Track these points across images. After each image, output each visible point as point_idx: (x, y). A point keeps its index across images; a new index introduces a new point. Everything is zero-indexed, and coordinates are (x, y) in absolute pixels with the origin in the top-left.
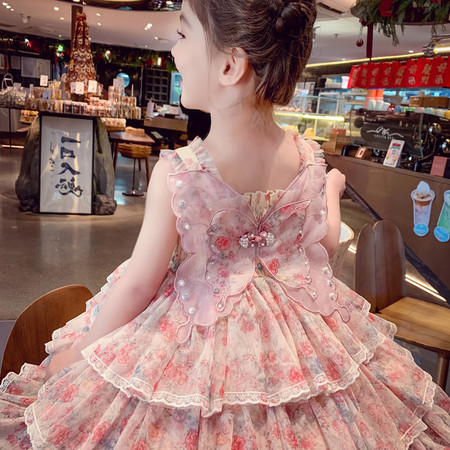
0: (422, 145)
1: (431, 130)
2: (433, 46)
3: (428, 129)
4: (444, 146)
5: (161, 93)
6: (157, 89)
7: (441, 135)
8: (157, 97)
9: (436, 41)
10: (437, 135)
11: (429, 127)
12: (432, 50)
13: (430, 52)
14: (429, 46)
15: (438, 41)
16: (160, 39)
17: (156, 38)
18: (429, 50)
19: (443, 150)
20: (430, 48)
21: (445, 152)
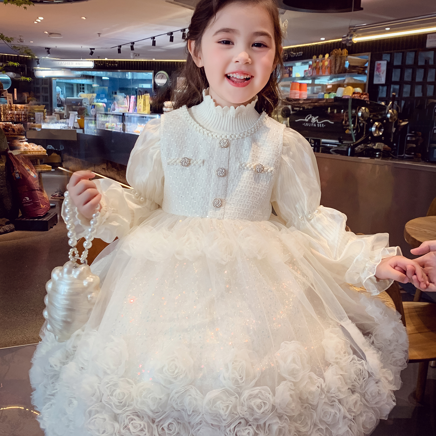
0: (353, 130)
1: (360, 114)
2: (352, 36)
3: (357, 113)
4: (373, 129)
7: (369, 119)
9: (353, 31)
10: (366, 119)
11: (358, 111)
12: (351, 40)
13: (350, 41)
14: (348, 36)
15: (355, 31)
16: (51, 34)
17: (47, 33)
18: (348, 40)
19: (373, 133)
20: (349, 38)
21: (375, 135)
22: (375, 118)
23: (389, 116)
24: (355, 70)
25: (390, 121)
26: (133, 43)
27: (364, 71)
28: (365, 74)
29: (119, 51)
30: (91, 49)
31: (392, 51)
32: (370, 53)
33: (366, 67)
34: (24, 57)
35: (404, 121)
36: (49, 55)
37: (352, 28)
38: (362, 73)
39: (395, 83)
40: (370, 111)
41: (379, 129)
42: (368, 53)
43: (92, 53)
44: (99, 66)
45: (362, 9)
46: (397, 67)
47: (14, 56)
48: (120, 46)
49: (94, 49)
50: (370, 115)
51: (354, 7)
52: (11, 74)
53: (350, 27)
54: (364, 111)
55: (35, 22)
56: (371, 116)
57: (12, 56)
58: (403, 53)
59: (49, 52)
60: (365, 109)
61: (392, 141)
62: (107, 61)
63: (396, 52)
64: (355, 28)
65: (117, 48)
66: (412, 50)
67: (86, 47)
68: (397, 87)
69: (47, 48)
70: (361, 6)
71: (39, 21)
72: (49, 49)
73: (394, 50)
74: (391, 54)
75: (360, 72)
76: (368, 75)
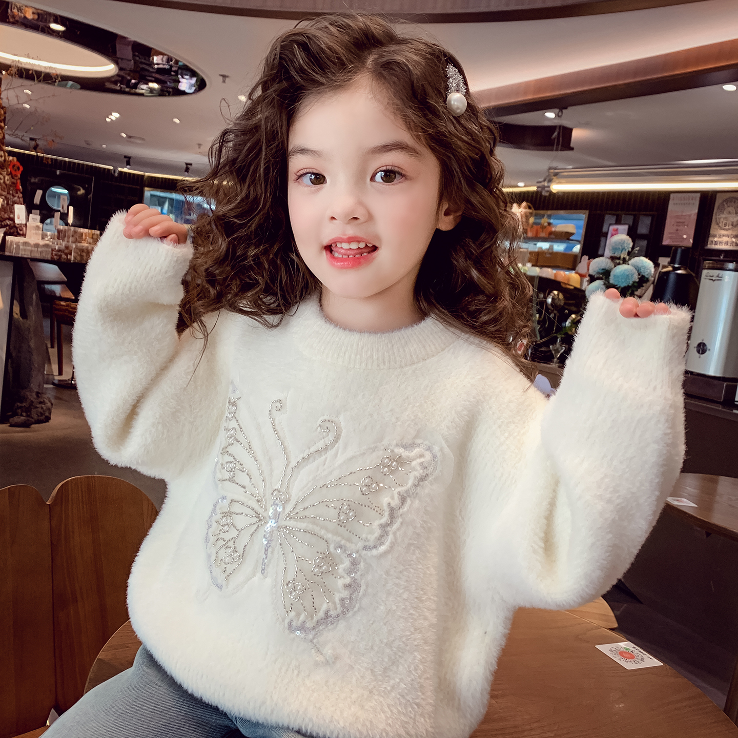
0: (539, 322)
1: (549, 300)
2: (550, 181)
3: (545, 298)
4: (568, 323)
7: (563, 308)
9: (553, 175)
10: (559, 308)
11: (547, 297)
12: (548, 187)
13: (546, 189)
14: (545, 180)
15: (556, 175)
16: (129, 137)
17: (124, 135)
18: (544, 187)
20: (546, 184)
30: (187, 164)
31: (619, 212)
32: (587, 212)
34: (92, 165)
36: (128, 166)
37: (552, 171)
40: (566, 298)
41: (576, 324)
42: (584, 211)
43: (187, 170)
45: (572, 149)
47: (79, 164)
49: (191, 164)
50: (565, 304)
53: (550, 169)
54: (557, 297)
55: (108, 120)
57: (75, 163)
58: (635, 216)
59: (128, 163)
60: (558, 294)
63: (625, 214)
64: (556, 171)
66: (648, 213)
67: (179, 160)
69: (125, 157)
70: (572, 145)
71: (114, 119)
72: (129, 157)
73: (621, 211)
76: (583, 242)
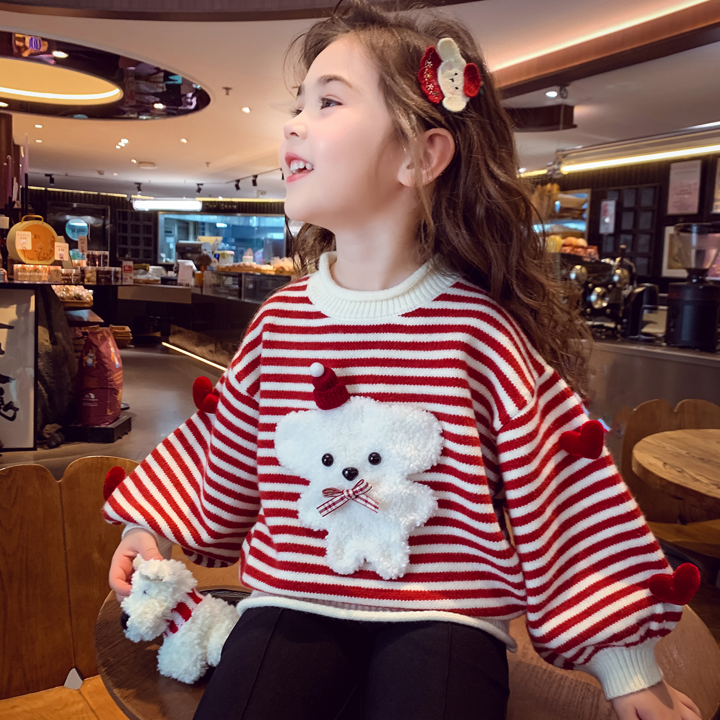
1: (573, 276)
2: (560, 163)
3: (568, 274)
4: (593, 297)
5: (141, 247)
6: (136, 241)
7: (587, 283)
8: (135, 254)
9: (562, 157)
10: (583, 283)
11: (570, 272)
12: (559, 169)
13: (557, 172)
14: (554, 164)
15: (564, 156)
16: (140, 163)
17: (134, 161)
18: (555, 170)
19: (593, 304)
20: (556, 167)
21: (597, 306)
22: (597, 282)
23: (616, 278)
24: (568, 213)
25: (618, 286)
26: (256, 176)
27: (581, 214)
28: (583, 219)
29: (237, 187)
30: (198, 185)
31: (621, 188)
32: (589, 190)
33: (584, 210)
34: (106, 196)
35: (639, 286)
36: (139, 192)
37: (560, 153)
38: (578, 218)
39: (627, 232)
40: (589, 272)
41: (601, 297)
42: (586, 190)
43: (199, 190)
44: (210, 208)
45: (575, 126)
46: (629, 209)
47: (94, 195)
48: (238, 181)
49: (202, 184)
50: (588, 277)
51: (564, 124)
52: (89, 219)
53: (558, 151)
54: (580, 271)
55: (118, 147)
56: (590, 279)
57: (90, 194)
58: (637, 189)
59: (139, 189)
60: (581, 269)
61: (621, 315)
62: (222, 202)
63: (627, 189)
64: (564, 153)
65: (235, 183)
66: (650, 185)
67: (191, 182)
68: (629, 238)
69: (137, 183)
70: (575, 122)
71: (123, 145)
72: (140, 184)
73: (623, 186)
74: (619, 191)
75: (576, 216)
76: (588, 220)
